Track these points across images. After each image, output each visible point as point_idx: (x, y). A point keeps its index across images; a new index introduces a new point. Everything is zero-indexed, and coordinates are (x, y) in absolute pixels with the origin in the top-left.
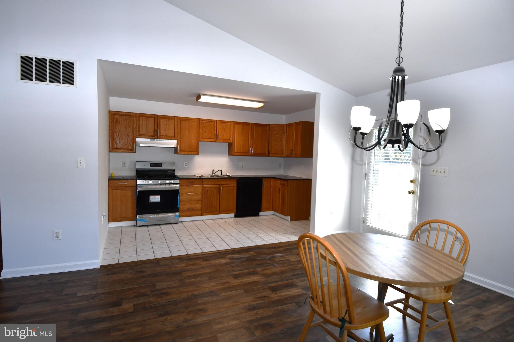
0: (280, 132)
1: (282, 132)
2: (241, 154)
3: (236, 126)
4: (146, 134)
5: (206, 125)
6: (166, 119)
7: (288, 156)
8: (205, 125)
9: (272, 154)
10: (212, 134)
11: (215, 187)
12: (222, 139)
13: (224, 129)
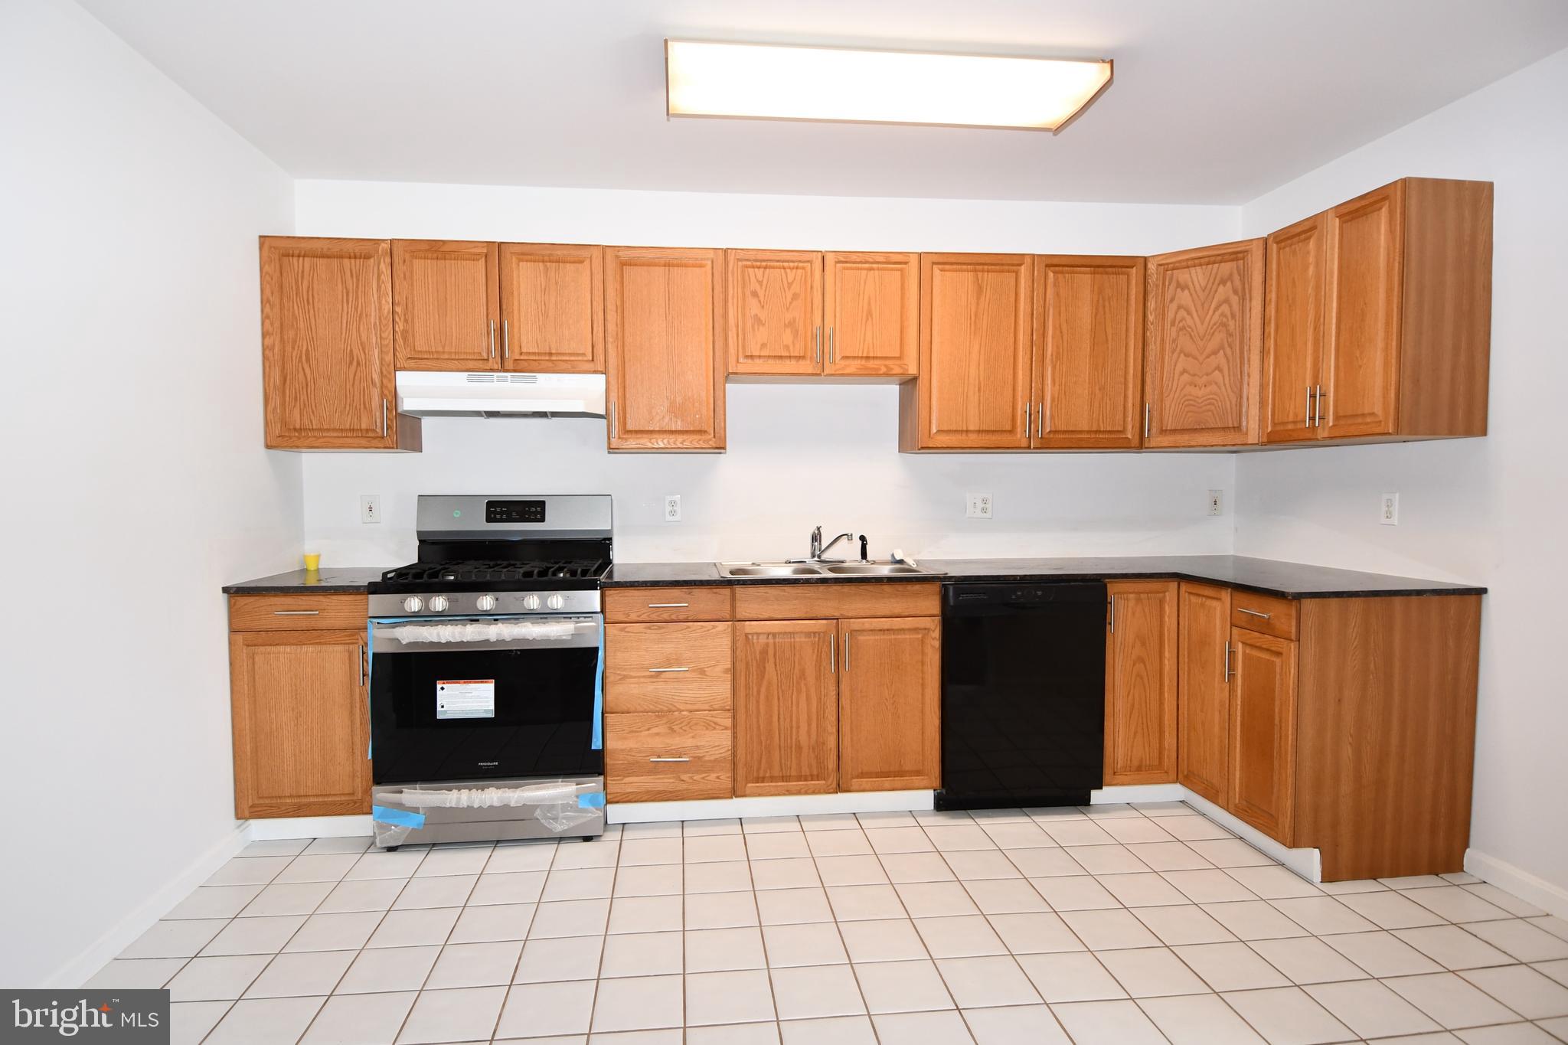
0: (1223, 291)
1: (1235, 292)
2: (973, 439)
3: (940, 278)
4: (444, 347)
5: (760, 283)
6: (543, 261)
7: (1279, 438)
8: (755, 286)
9: (1163, 431)
10: (796, 333)
11: (808, 634)
12: (854, 358)
13: (869, 304)
